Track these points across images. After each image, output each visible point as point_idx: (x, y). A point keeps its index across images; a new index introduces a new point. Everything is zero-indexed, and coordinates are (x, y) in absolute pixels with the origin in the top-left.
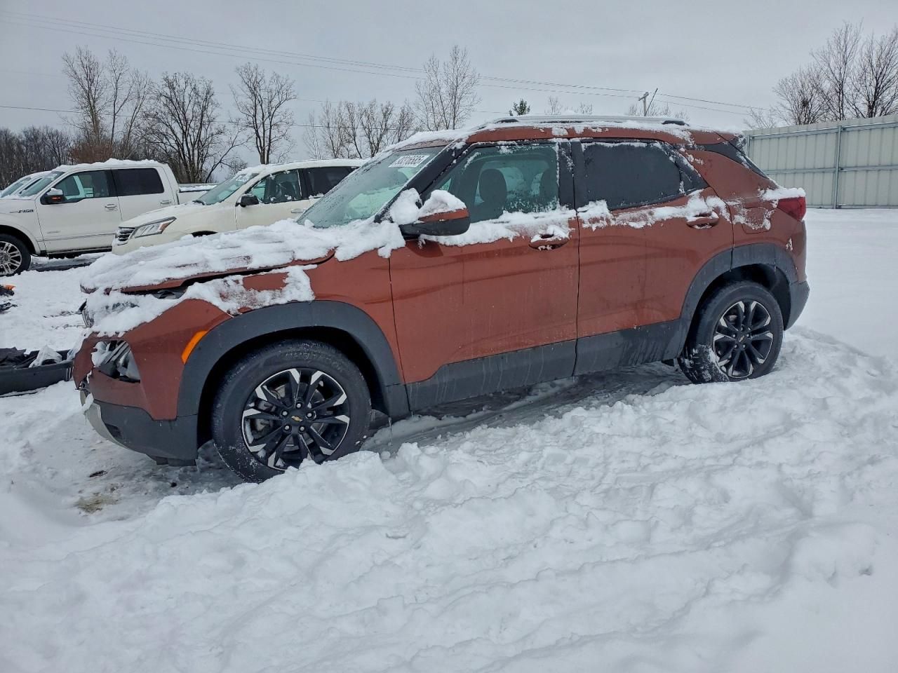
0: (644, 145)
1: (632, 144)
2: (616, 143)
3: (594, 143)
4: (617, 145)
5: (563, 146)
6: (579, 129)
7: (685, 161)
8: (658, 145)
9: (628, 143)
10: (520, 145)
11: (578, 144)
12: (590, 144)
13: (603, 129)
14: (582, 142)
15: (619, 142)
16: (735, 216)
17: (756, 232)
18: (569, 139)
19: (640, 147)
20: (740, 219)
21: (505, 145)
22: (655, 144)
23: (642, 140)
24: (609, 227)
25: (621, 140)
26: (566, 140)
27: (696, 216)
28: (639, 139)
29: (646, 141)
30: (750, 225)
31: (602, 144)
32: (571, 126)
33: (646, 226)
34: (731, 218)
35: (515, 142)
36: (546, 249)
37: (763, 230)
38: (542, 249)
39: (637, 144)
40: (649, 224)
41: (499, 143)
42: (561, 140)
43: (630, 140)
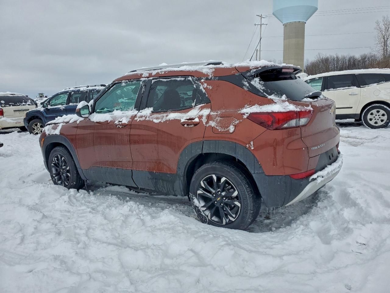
0: (183, 79)
1: (176, 79)
2: (168, 79)
3: (158, 80)
4: (169, 80)
5: (144, 81)
6: (154, 73)
7: (201, 87)
8: (190, 78)
9: (175, 79)
10: (129, 82)
11: (151, 80)
12: (156, 80)
13: (165, 72)
14: (153, 79)
15: (170, 78)
16: (210, 122)
17: (221, 133)
18: (148, 78)
19: (180, 80)
20: (212, 124)
21: (124, 82)
22: (189, 78)
23: (182, 76)
24: (145, 120)
25: (171, 77)
26: (147, 79)
27: (187, 119)
28: (181, 76)
29: (184, 77)
30: (218, 128)
31: (162, 80)
32: (150, 72)
33: (160, 122)
34: (207, 123)
35: (127, 81)
36: (119, 127)
37: (228, 132)
38: (118, 127)
39: (178, 79)
40: (162, 121)
41: (122, 81)
42: (144, 79)
43: (175, 77)
